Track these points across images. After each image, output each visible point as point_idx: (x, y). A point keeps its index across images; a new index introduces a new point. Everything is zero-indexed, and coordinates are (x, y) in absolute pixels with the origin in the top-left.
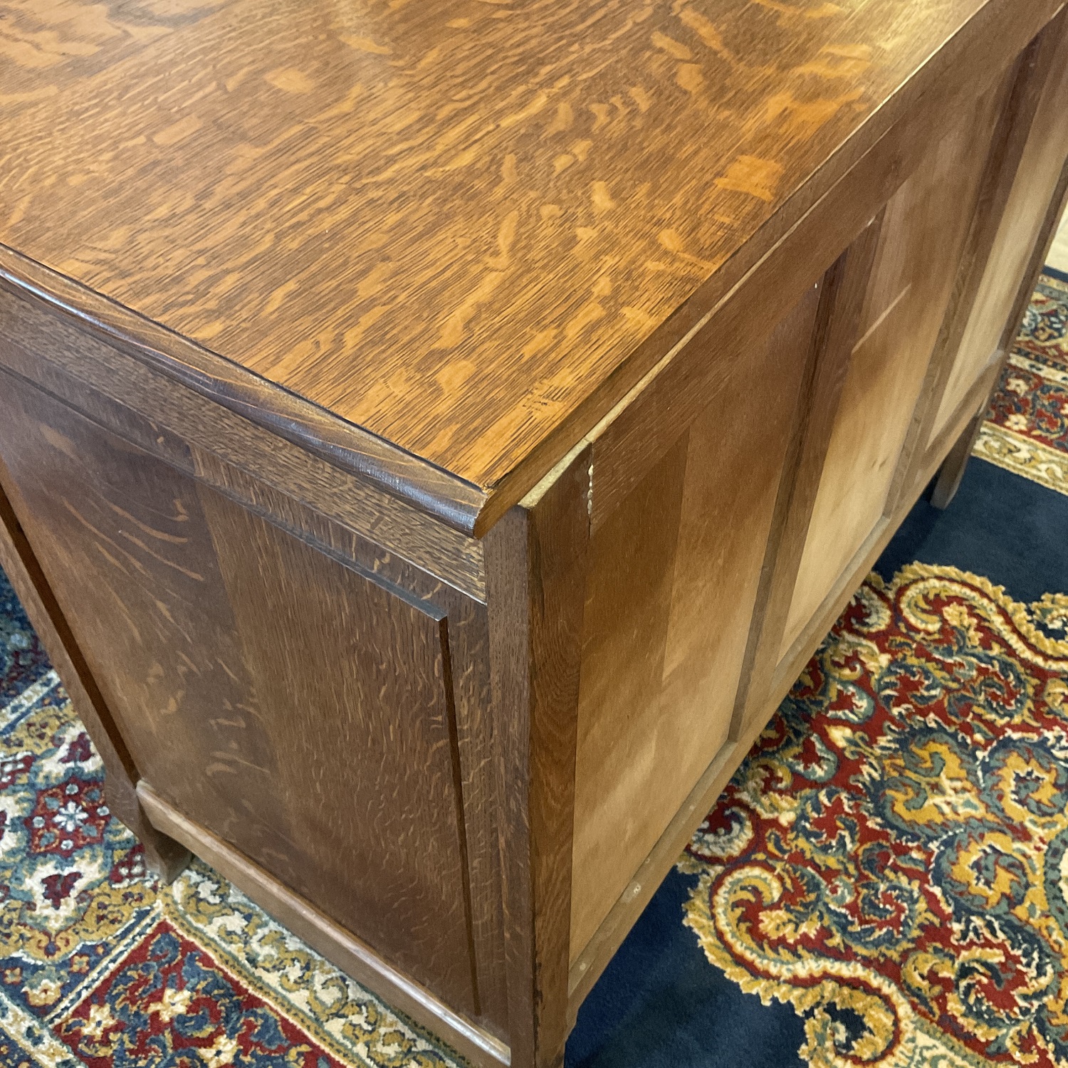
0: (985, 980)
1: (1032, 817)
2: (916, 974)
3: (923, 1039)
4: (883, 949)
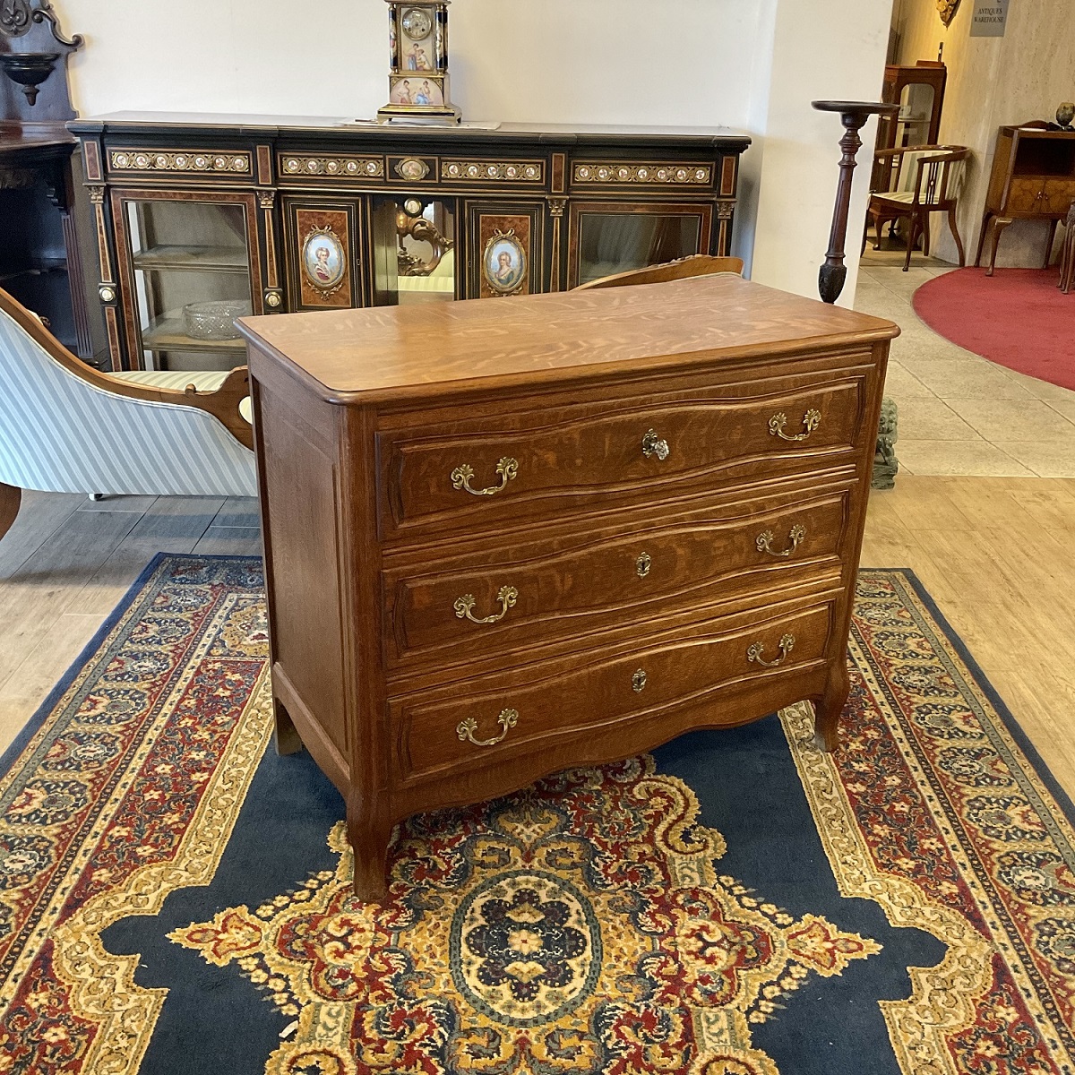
4: (414, 831)
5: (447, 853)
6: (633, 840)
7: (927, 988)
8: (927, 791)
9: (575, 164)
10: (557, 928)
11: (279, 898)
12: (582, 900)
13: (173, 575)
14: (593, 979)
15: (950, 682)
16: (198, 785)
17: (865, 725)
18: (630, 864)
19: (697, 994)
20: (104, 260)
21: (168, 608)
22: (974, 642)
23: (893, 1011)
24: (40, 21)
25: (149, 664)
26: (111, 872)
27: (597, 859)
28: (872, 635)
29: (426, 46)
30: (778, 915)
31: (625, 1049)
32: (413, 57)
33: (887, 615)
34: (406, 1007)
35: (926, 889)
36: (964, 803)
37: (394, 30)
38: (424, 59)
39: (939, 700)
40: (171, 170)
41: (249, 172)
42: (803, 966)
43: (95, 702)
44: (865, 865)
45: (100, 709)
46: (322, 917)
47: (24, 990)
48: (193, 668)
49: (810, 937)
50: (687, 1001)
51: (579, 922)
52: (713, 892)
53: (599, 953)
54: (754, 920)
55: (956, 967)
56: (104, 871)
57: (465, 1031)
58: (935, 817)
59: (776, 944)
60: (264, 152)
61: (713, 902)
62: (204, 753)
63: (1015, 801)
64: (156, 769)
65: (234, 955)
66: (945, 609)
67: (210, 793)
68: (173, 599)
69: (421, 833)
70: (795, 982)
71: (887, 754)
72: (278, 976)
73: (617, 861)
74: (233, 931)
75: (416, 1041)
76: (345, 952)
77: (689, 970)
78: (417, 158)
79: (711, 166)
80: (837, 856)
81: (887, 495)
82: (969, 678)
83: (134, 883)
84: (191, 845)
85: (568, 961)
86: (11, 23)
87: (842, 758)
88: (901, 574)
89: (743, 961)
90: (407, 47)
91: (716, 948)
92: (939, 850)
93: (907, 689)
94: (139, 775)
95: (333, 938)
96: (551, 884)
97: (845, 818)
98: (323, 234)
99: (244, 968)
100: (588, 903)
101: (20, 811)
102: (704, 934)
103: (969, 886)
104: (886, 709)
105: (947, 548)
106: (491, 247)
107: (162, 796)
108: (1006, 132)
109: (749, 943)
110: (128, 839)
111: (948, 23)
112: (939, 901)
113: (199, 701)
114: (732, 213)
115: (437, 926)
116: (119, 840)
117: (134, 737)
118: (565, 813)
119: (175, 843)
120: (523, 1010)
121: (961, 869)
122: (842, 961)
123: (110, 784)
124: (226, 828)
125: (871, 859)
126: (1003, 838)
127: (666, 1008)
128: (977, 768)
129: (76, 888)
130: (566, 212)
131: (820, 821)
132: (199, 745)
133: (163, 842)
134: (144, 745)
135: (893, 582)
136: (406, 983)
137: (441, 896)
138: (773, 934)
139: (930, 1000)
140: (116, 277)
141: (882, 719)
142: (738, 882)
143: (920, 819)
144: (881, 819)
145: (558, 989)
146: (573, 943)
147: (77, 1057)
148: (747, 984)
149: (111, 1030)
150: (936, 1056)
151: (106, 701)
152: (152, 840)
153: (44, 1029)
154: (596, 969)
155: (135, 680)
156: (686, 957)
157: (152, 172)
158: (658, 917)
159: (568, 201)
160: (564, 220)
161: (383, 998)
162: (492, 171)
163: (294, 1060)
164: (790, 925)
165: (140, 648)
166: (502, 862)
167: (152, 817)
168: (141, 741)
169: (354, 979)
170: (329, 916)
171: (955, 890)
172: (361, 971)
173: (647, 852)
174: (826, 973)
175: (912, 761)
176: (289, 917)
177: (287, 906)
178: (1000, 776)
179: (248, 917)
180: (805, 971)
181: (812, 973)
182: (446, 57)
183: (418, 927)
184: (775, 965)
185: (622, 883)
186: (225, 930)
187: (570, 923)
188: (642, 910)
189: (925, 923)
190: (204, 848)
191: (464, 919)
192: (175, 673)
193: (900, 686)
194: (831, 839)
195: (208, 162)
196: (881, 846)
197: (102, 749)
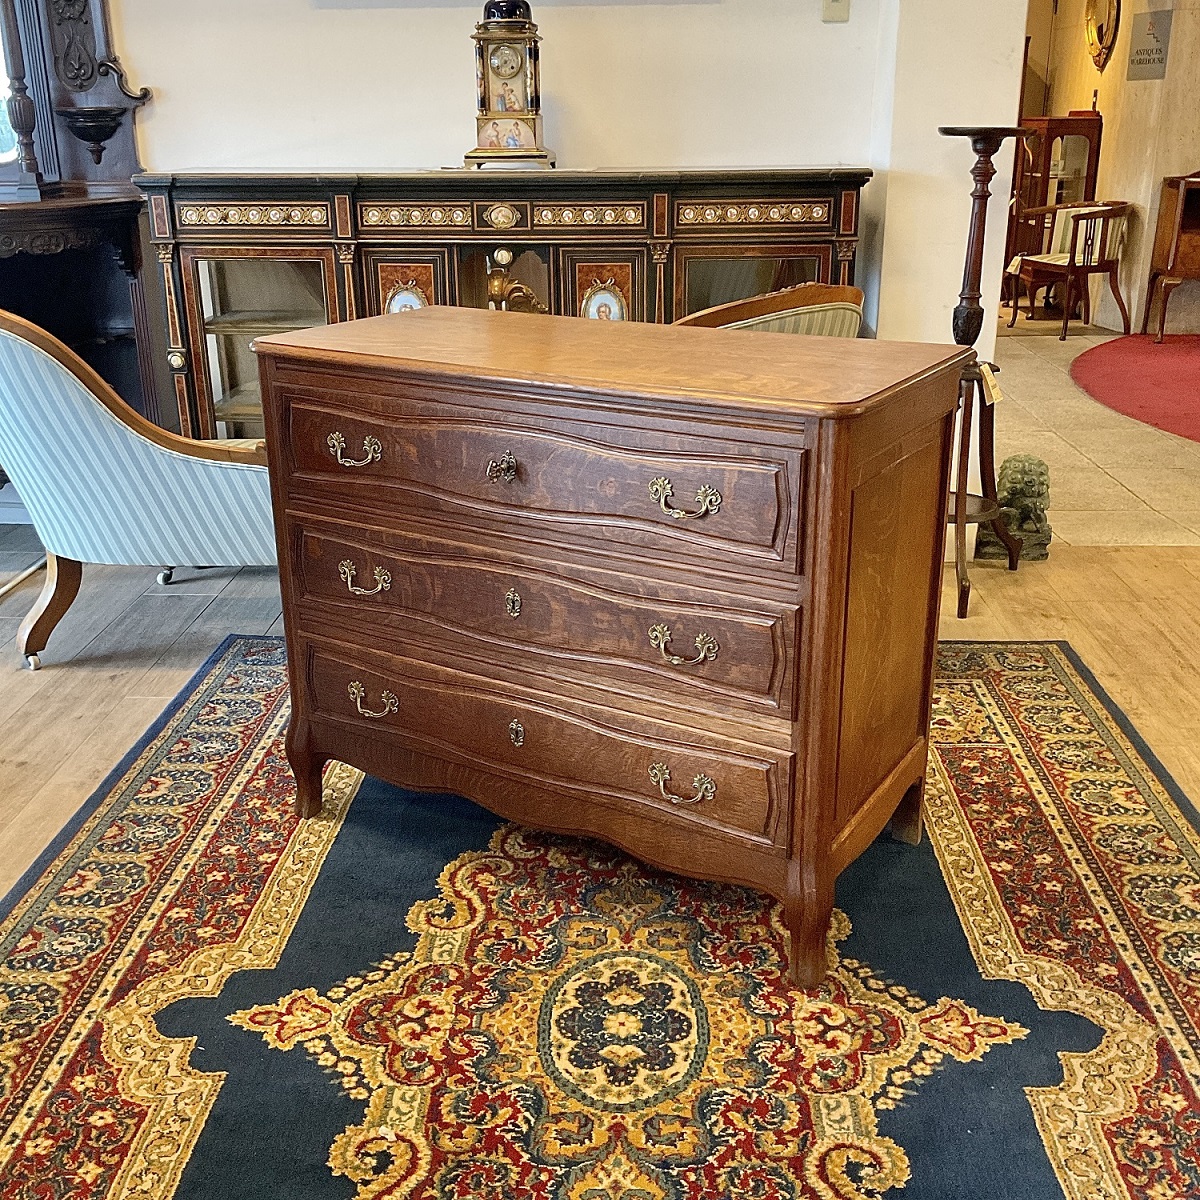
0: (514, 948)
1: (644, 940)
2: (496, 925)
3: (458, 937)
4: (501, 912)
5: (538, 935)
6: (745, 920)
7: (1081, 1074)
8: (1082, 869)
9: (679, 204)
10: (659, 1010)
11: (350, 979)
12: (687, 981)
13: (244, 656)
14: (697, 1063)
15: (1110, 756)
16: (265, 866)
17: (1011, 801)
18: (742, 945)
19: (816, 1080)
20: (173, 324)
21: (238, 689)
22: (1139, 716)
23: (1040, 1099)
24: (107, 74)
25: (217, 745)
26: (168, 953)
27: (705, 940)
28: (1022, 709)
29: (516, 85)
30: (909, 998)
31: (733, 1136)
32: (502, 97)
33: (1039, 689)
34: (488, 1091)
35: (1081, 971)
36: (1125, 882)
37: (481, 69)
38: (513, 99)
39: (1097, 776)
40: (244, 225)
41: (327, 225)
42: (937, 1051)
43: (157, 784)
44: (1009, 945)
45: (162, 790)
46: (398, 998)
47: (70, 1072)
48: (264, 748)
49: (946, 1021)
50: (804, 1089)
51: (684, 1004)
52: (836, 975)
53: (705, 1036)
54: (883, 1003)
55: (1114, 1052)
56: (160, 953)
57: (554, 1116)
58: (1092, 896)
59: (907, 1028)
60: (343, 202)
61: (835, 984)
62: (272, 834)
63: (1183, 879)
64: (220, 850)
65: (300, 1038)
66: (1105, 682)
67: (278, 873)
68: (244, 680)
69: (508, 912)
70: (928, 1067)
71: (1037, 832)
72: (349, 1059)
73: (728, 941)
74: (299, 1013)
75: (498, 1126)
76: (421, 1033)
77: (807, 1055)
78: (507, 204)
79: (829, 202)
80: (977, 935)
81: (1039, 566)
82: (1132, 753)
83: (193, 965)
84: (257, 926)
85: (670, 1045)
86: (76, 77)
87: (986, 837)
88: (1055, 646)
89: (868, 1045)
90: (496, 86)
91: (839, 1032)
92: (1096, 930)
93: (1061, 764)
94: (201, 856)
95: (408, 1019)
96: (653, 965)
97: (988, 898)
98: (407, 289)
99: (311, 1051)
100: (694, 984)
101: (71, 893)
102: (825, 1017)
103: (1131, 967)
104: (1037, 786)
105: (1108, 619)
106: (590, 298)
107: (226, 877)
108: (1172, 183)
109: (875, 1027)
110: (187, 920)
111: (1102, 67)
112: (1096, 984)
113: (270, 782)
114: (854, 253)
115: (524, 1008)
116: (178, 922)
117: (197, 817)
118: (671, 894)
119: (240, 924)
120: (619, 1095)
121: (1121, 951)
122: (983, 1046)
123: (170, 865)
124: (294, 909)
125: (1017, 940)
126: (1170, 918)
127: (781, 1095)
128: (1140, 844)
129: (129, 970)
130: (670, 257)
131: (960, 902)
132: (268, 825)
133: (226, 923)
134: (208, 826)
135: (1045, 655)
136: (489, 1066)
137: (530, 977)
138: (903, 1018)
139: (1084, 1087)
140: (186, 342)
141: (1032, 796)
142: (864, 963)
143: (1074, 899)
144: (1029, 899)
145: (658, 1073)
146: (677, 1026)
147: (124, 1141)
148: (873, 1068)
149: (163, 1113)
150: (1090, 1145)
151: (168, 782)
152: (213, 922)
153: (90, 1112)
154: (701, 1054)
155: (201, 761)
156: (805, 1041)
157: (223, 227)
158: (773, 999)
159: (672, 246)
160: (668, 267)
161: (464, 1081)
162: (589, 216)
163: (363, 1144)
164: (923, 1008)
165: (208, 729)
166: (598, 943)
167: (214, 898)
168: (205, 823)
169: (431, 1061)
170: (406, 997)
171: (1114, 971)
172: (439, 1053)
173: (761, 934)
174: (964, 1059)
175: (1065, 839)
176: (362, 998)
177: (359, 987)
178: (1168, 853)
179: (316, 1000)
180: (941, 1056)
181: (947, 1058)
182: (537, 98)
183: (503, 1008)
184: (906, 1050)
185: (732, 966)
186: (289, 1012)
187: (673, 1005)
188: (755, 993)
189: (1079, 1006)
190: (270, 929)
191: (555, 1001)
192: (245, 754)
193: (1053, 761)
194: (971, 919)
195: (283, 215)
196: (1029, 926)
197: (163, 830)
